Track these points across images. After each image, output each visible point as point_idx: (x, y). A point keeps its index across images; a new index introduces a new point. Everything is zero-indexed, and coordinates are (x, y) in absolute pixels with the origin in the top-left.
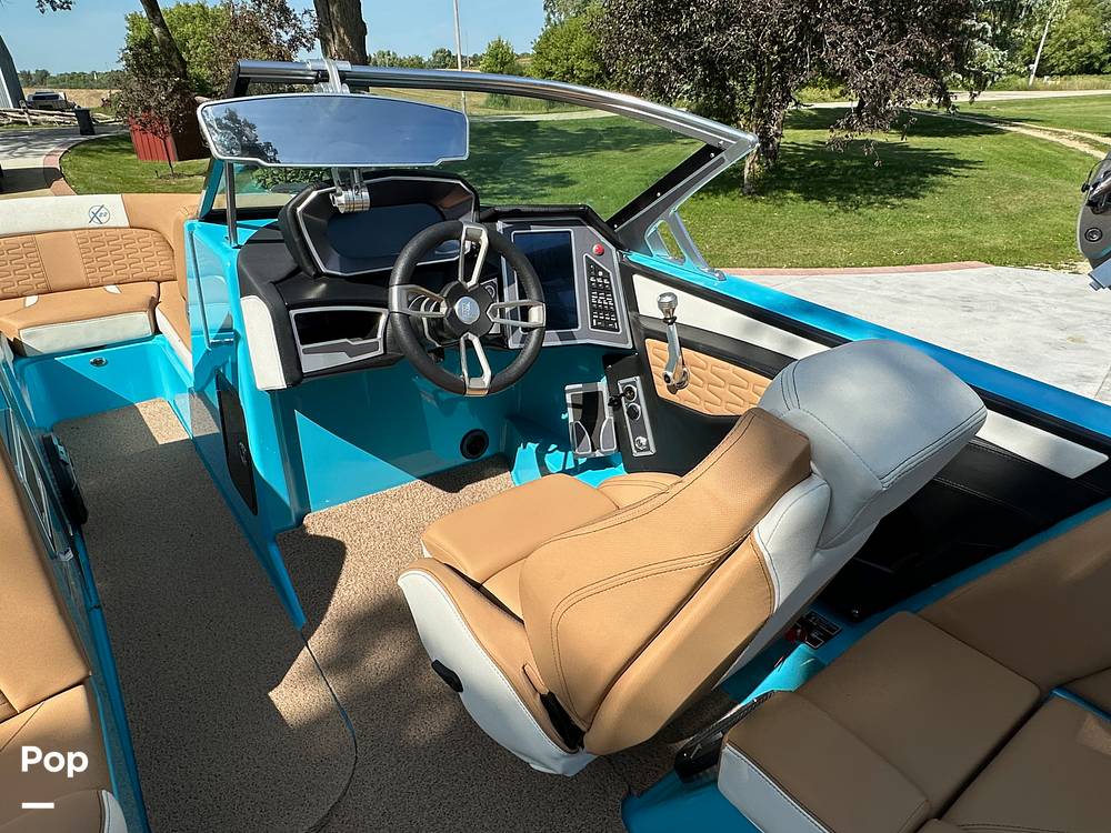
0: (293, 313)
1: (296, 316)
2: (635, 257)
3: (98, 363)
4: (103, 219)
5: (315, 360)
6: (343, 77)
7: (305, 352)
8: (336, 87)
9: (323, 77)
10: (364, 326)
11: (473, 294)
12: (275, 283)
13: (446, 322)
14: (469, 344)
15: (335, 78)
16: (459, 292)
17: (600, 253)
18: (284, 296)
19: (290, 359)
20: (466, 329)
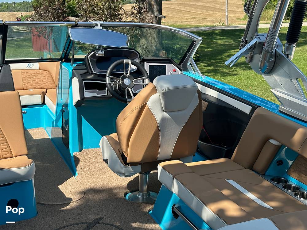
0: (84, 81)
1: (85, 82)
2: (185, 73)
4: (31, 66)
5: (89, 94)
6: (101, 25)
7: (86, 92)
8: (99, 27)
9: (96, 25)
10: (102, 87)
11: (128, 77)
12: (81, 74)
13: (122, 85)
14: (128, 90)
15: (99, 25)
16: (125, 77)
17: (175, 71)
18: (82, 77)
19: (82, 93)
20: (127, 86)
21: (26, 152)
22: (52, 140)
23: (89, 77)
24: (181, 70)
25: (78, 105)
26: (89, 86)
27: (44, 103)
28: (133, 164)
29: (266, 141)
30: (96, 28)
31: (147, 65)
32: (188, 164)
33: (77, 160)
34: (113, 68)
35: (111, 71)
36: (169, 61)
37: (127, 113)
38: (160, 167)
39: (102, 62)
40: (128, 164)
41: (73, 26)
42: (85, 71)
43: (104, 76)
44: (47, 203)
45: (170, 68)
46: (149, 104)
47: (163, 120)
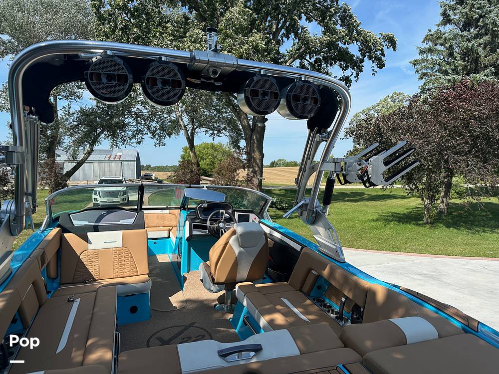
1: (193, 224)
2: (262, 220)
3: (155, 243)
5: (195, 233)
6: (206, 187)
7: (194, 231)
8: (205, 188)
9: (203, 187)
10: (205, 228)
11: (222, 222)
12: (191, 219)
13: (218, 227)
14: (222, 231)
15: (205, 187)
16: (220, 222)
17: (255, 219)
18: (192, 221)
19: (191, 232)
20: (221, 228)
21: (148, 272)
22: (172, 263)
23: (197, 221)
24: (259, 218)
25: (188, 239)
26: (196, 227)
27: (169, 237)
28: (219, 284)
29: (310, 271)
30: (203, 189)
31: (237, 214)
32: (256, 286)
33: (185, 279)
34: (213, 215)
35: (211, 217)
36: (252, 212)
37: (215, 248)
38: (237, 287)
39: (206, 211)
40: (216, 284)
41: (188, 187)
42: (195, 216)
43: (206, 221)
44: (158, 310)
45: (252, 216)
46: (231, 242)
47: (240, 253)
